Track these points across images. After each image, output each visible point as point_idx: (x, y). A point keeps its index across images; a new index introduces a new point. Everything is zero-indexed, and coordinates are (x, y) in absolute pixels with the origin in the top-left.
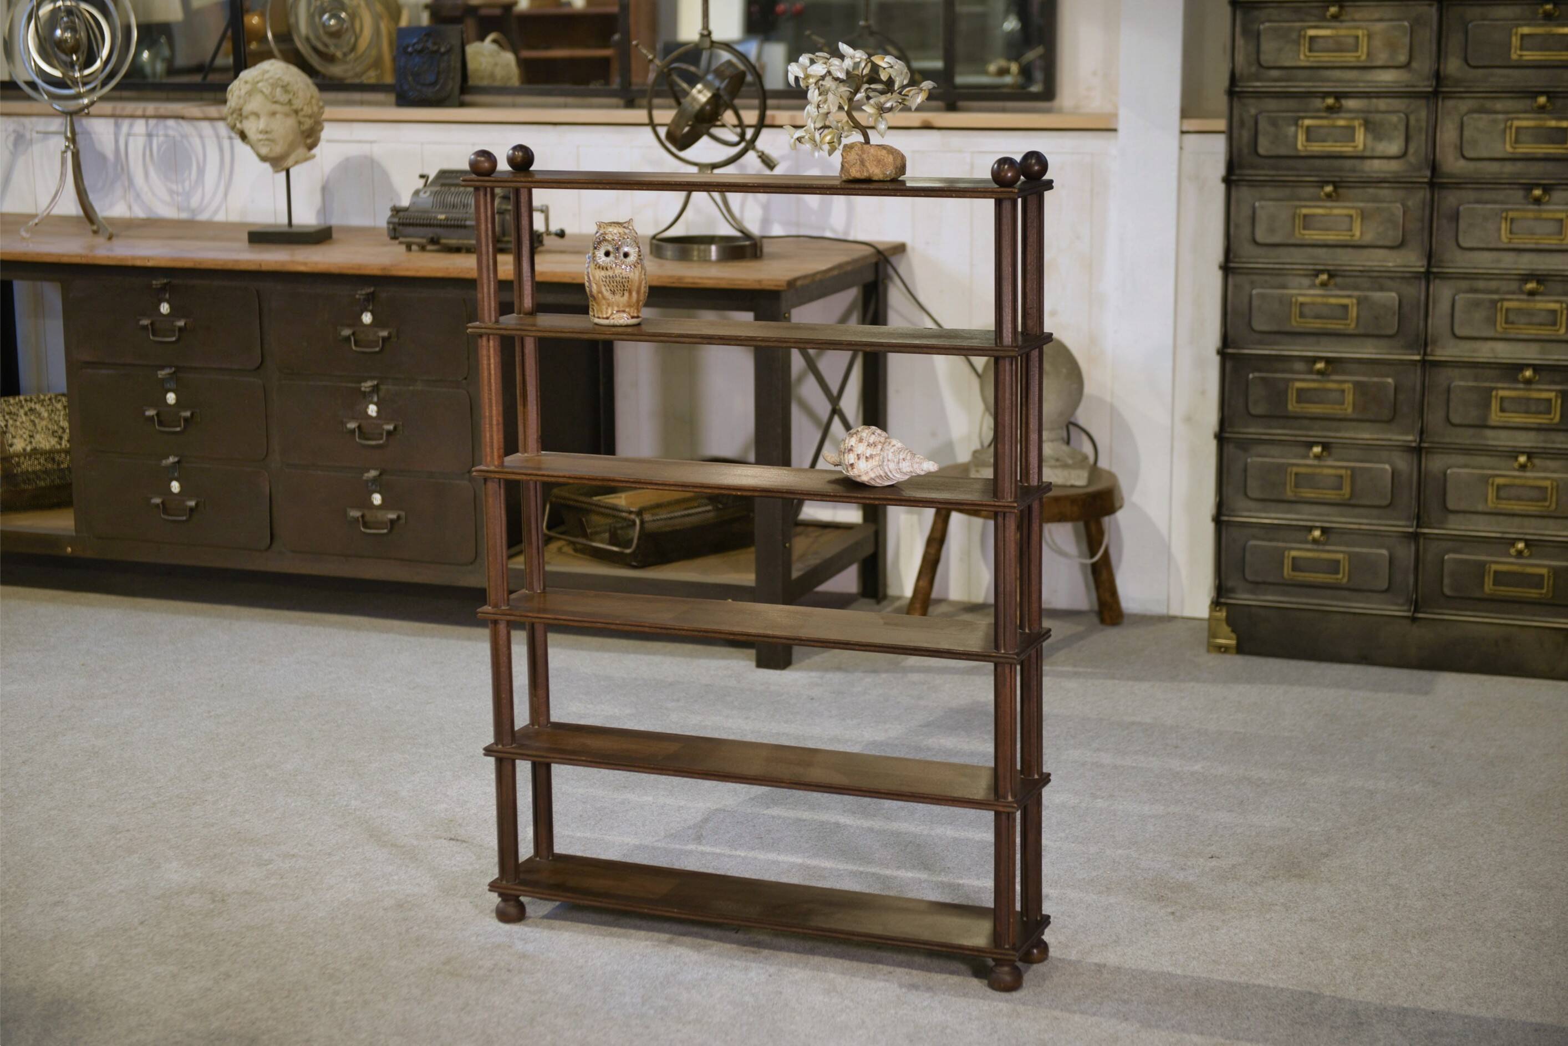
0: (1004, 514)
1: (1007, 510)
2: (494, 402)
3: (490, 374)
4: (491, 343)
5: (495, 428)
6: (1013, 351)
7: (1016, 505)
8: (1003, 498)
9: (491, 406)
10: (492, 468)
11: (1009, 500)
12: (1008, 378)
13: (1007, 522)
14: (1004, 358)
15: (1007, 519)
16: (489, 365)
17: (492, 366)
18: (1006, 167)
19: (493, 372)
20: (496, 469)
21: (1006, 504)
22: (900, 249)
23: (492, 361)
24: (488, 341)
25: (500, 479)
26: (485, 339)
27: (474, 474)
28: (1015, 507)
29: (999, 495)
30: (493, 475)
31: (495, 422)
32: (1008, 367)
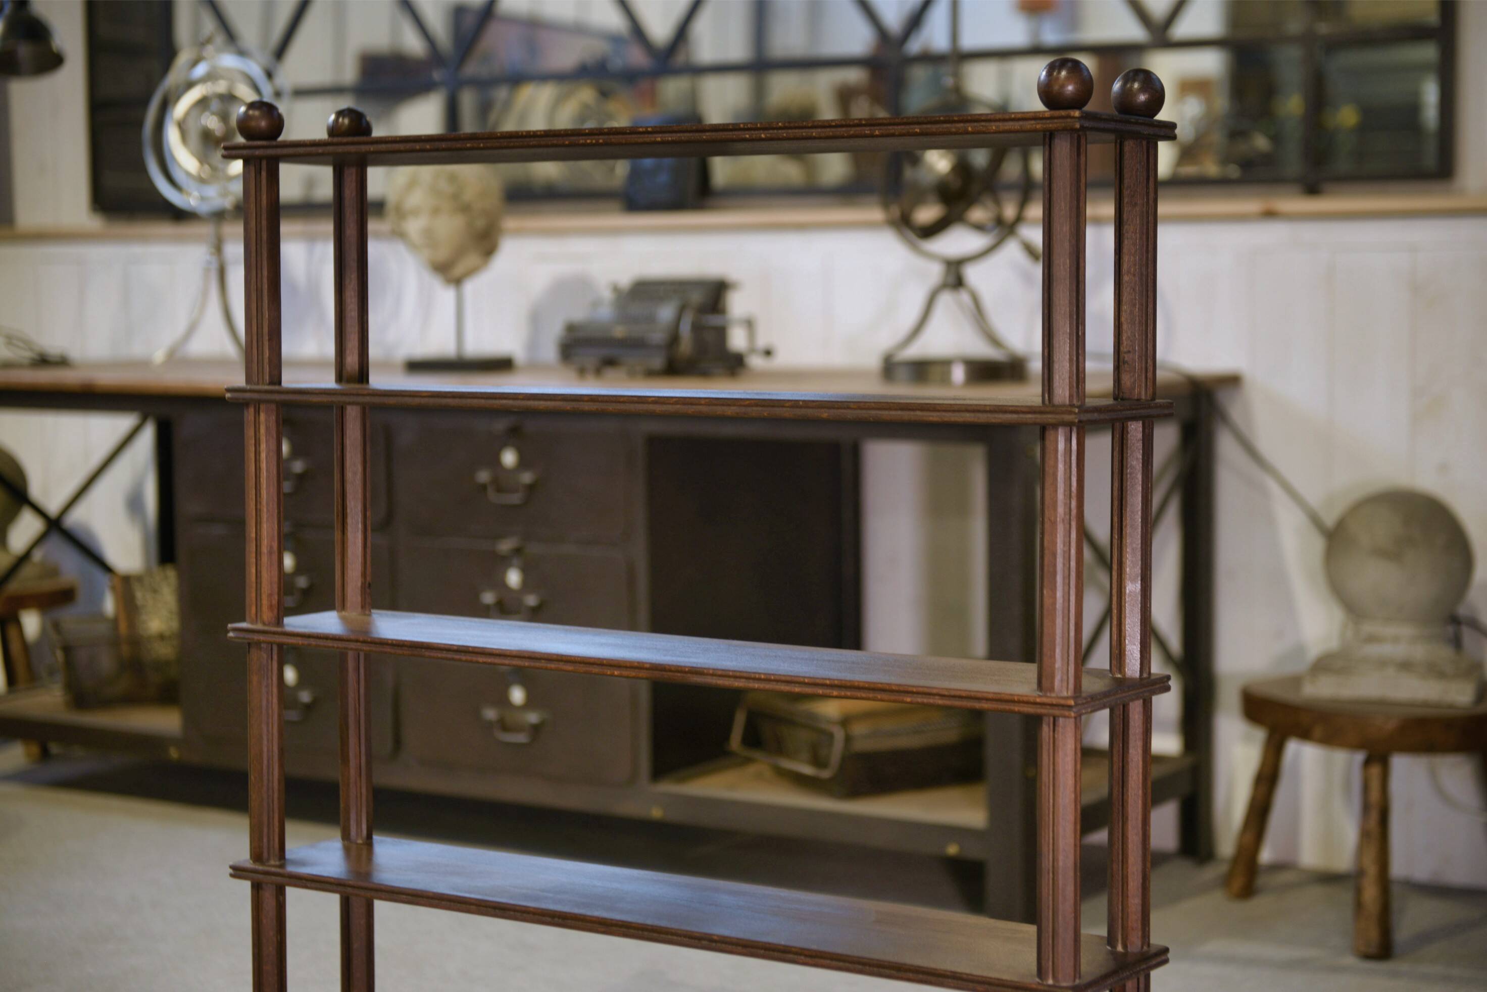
0: (1055, 719)
1: (1056, 712)
2: (265, 516)
3: (258, 469)
4: (263, 417)
5: (265, 559)
6: (1071, 413)
7: (1072, 702)
8: (1052, 689)
9: (258, 523)
10: (259, 626)
11: (1065, 694)
12: (1061, 466)
13: (1059, 736)
14: (1055, 426)
15: (1060, 729)
16: (257, 453)
17: (263, 455)
18: (1064, 73)
19: (264, 465)
20: (266, 628)
21: (1054, 702)
22: (1233, 381)
23: (263, 446)
24: (257, 412)
25: (271, 644)
26: (252, 410)
27: (231, 634)
28: (1070, 707)
29: (1045, 683)
30: (256, 637)
31: (265, 550)
32: (1061, 446)
